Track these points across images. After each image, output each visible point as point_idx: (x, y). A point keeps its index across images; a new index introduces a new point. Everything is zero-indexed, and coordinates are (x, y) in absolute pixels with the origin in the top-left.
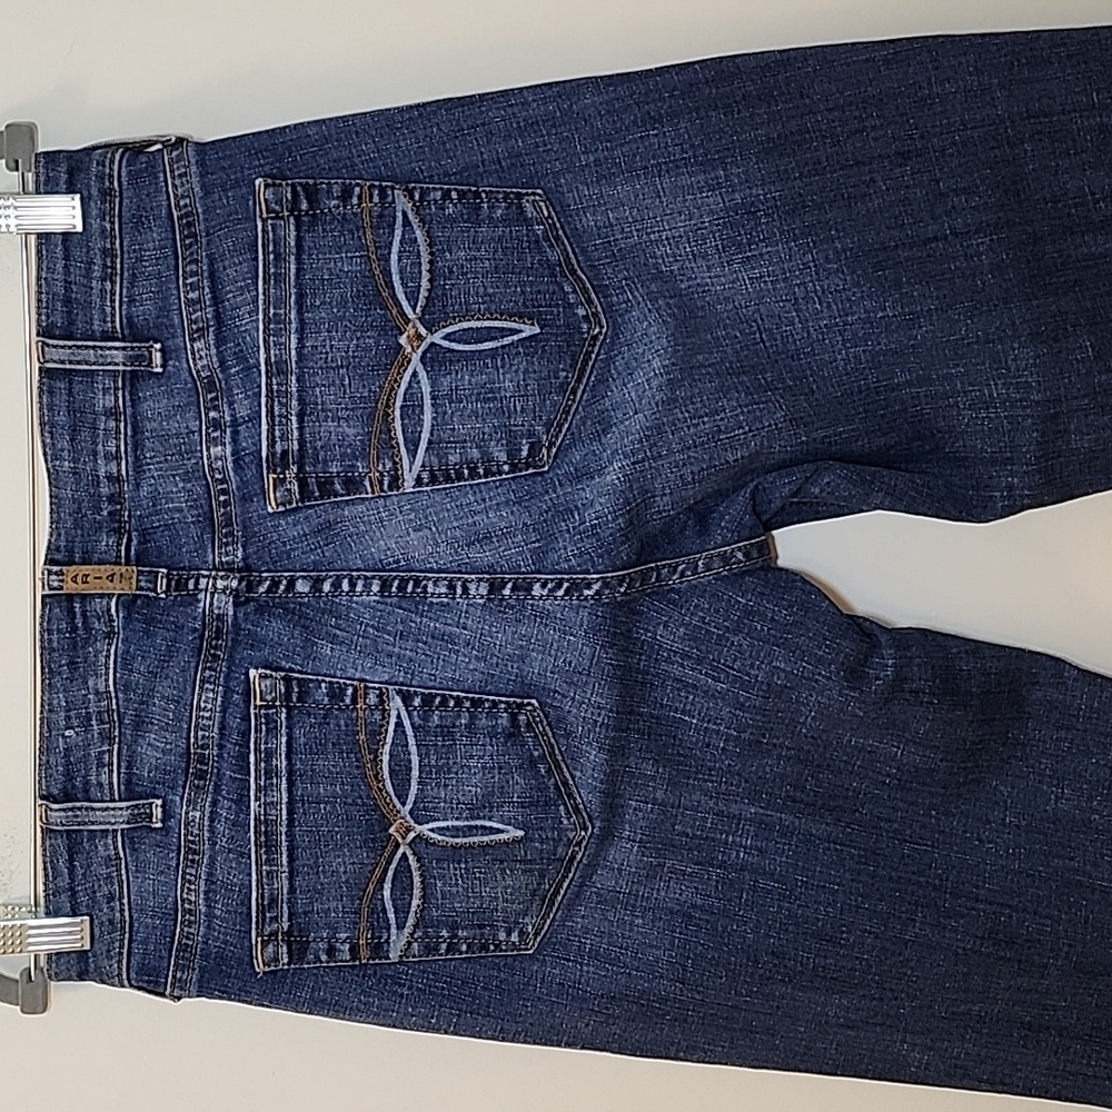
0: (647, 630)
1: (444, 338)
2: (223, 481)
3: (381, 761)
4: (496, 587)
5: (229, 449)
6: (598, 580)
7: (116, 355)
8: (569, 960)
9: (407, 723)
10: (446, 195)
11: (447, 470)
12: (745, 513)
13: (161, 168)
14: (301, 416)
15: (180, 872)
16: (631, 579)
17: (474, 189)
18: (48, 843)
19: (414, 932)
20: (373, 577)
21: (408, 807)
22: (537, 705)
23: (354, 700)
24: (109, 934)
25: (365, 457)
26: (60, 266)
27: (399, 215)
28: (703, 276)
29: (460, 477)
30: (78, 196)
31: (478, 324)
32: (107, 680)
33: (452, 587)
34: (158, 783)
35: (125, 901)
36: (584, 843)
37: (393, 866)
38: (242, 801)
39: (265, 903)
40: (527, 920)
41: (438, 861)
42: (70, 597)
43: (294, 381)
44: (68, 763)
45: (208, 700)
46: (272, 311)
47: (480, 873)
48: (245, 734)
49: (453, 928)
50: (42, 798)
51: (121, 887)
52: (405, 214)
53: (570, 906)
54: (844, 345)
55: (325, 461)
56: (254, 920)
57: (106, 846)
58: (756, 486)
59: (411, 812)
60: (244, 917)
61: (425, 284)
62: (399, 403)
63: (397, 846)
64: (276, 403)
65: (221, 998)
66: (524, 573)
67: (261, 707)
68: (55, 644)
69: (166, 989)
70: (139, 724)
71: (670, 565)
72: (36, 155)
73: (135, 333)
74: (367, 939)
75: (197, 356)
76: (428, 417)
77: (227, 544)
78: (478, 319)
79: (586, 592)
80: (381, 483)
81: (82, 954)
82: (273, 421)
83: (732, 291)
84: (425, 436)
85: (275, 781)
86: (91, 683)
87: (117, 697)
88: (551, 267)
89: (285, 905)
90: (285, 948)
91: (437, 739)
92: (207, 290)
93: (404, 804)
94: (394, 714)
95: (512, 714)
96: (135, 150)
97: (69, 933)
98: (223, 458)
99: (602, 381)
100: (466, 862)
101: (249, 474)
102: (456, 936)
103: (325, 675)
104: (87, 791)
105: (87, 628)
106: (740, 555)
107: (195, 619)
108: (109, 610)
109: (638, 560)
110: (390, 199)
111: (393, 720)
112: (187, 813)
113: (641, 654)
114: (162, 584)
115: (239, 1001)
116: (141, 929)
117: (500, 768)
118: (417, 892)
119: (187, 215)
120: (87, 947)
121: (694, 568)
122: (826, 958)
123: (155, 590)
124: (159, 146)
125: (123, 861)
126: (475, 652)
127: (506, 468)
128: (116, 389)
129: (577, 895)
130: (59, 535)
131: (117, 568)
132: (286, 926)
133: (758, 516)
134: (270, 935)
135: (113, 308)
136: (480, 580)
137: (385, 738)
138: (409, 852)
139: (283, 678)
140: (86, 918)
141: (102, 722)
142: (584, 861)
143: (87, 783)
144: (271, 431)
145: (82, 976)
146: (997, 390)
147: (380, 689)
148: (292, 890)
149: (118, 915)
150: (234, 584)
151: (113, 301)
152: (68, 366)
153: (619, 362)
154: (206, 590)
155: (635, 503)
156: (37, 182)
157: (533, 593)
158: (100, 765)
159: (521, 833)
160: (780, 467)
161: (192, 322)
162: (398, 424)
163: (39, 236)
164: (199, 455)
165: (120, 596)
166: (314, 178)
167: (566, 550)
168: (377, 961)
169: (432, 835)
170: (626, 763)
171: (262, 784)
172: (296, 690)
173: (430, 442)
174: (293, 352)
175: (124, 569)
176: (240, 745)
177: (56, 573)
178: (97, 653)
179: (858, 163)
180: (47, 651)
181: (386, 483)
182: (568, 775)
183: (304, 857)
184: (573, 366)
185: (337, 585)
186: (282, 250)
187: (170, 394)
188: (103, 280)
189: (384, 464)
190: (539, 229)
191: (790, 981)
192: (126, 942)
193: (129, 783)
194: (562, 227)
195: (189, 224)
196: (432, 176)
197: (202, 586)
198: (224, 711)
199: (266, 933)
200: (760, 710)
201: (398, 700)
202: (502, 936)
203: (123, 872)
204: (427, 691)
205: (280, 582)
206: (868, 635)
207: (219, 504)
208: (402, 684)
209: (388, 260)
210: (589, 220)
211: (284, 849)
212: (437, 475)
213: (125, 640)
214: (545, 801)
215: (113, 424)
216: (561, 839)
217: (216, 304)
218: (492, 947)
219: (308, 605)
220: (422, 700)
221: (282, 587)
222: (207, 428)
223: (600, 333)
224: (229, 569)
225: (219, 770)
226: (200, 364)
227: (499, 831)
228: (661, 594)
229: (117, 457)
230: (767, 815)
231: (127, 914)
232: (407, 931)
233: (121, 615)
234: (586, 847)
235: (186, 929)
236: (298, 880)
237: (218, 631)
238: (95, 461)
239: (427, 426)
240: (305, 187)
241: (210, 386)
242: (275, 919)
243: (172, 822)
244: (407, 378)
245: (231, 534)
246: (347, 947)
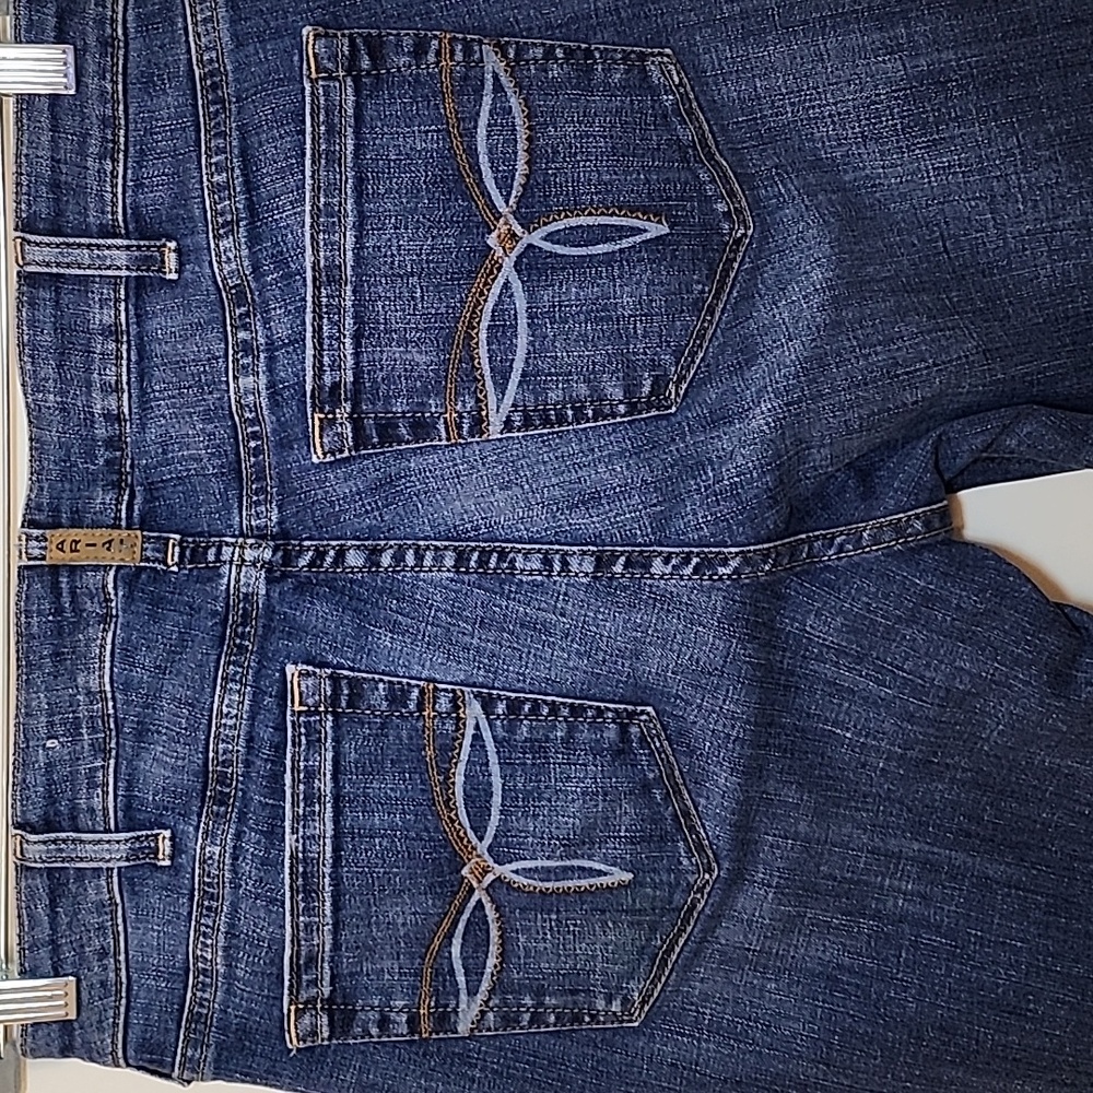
0: (793, 619)
1: (545, 239)
2: (253, 422)
3: (453, 783)
4: (603, 562)
5: (263, 380)
6: (737, 554)
7: (118, 257)
8: (683, 1035)
9: (487, 735)
10: (549, 53)
11: (545, 410)
12: (926, 470)
13: (180, 10)
14: (357, 338)
15: (193, 923)
16: (778, 555)
17: (584, 46)
18: (23, 884)
19: (490, 999)
20: (446, 548)
21: (488, 840)
22: (653, 713)
23: (420, 706)
24: (101, 999)
25: (440, 392)
26: (45, 138)
27: (489, 76)
28: (874, 166)
29: (562, 419)
30: (69, 48)
31: (590, 221)
32: (101, 677)
33: (547, 562)
34: (166, 809)
35: (122, 958)
36: (708, 889)
37: (465, 916)
38: (274, 834)
39: (301, 962)
40: (631, 985)
41: (524, 909)
42: (55, 570)
43: (349, 293)
44: (50, 783)
45: (231, 704)
46: (322, 200)
47: (575, 925)
48: (280, 748)
49: (539, 993)
50: (18, 826)
51: (116, 941)
52: (496, 77)
53: (687, 966)
54: (1049, 257)
55: (387, 398)
56: (287, 983)
57: (98, 888)
58: (940, 436)
59: (490, 850)
60: (273, 978)
61: (521, 167)
62: (485, 324)
63: (471, 890)
64: (325, 321)
65: (243, 1081)
66: (640, 545)
67: (300, 713)
68: (35, 630)
69: (173, 1070)
70: (141, 733)
71: (824, 536)
73: (143, 227)
74: (429, 1008)
75: (224, 258)
76: (522, 341)
77: (258, 503)
78: (590, 214)
79: (721, 570)
80: (460, 427)
81: (65, 1025)
82: (321, 344)
83: (912, 185)
84: (518, 366)
85: (317, 808)
86: (80, 680)
87: (114, 699)
88: (682, 148)
89: (326, 965)
90: (325, 1020)
92: (237, 172)
93: (481, 839)
94: (471, 723)
95: (621, 724)
97: (53, 998)
98: (256, 392)
99: (747, 297)
100: (558, 912)
101: (288, 412)
102: (541, 1004)
103: (383, 673)
104: (74, 818)
105: (77, 609)
106: (918, 525)
107: (216, 599)
108: (104, 586)
109: (786, 529)
110: (477, 56)
111: (470, 731)
112: (202, 849)
113: (784, 650)
114: (173, 555)
115: (266, 1085)
116: (142, 994)
117: (606, 794)
118: (494, 949)
119: (212, 74)
120: (73, 1016)
121: (857, 541)
122: (1007, 1034)
123: (164, 562)
125: (120, 908)
126: (576, 646)
127: (622, 408)
128: (117, 300)
129: (696, 954)
130: (42, 489)
131: (115, 533)
132: (327, 991)
133: (940, 473)
134: (306, 1003)
135: (115, 195)
136: (584, 553)
137: (459, 754)
138: (485, 900)
139: (330, 677)
140: (71, 978)
141: (93, 730)
142: (707, 911)
143: (74, 808)
144: (318, 357)
145: (66, 1051)
147: (453, 691)
148: (336, 946)
149: (112, 975)
150: (268, 555)
151: (114, 186)
152: (55, 270)
153: (769, 273)
154: (231, 562)
155: (785, 456)
156: (17, 27)
157: (653, 570)
158: (92, 785)
159: (628, 876)
160: (965, 412)
161: (216, 213)
162: (483, 352)
163: (19, 98)
164: (224, 387)
165: (119, 568)
166: (378, 28)
167: (695, 516)
168: (441, 1035)
169: (515, 877)
170: (762, 789)
171: (301, 812)
172: (346, 692)
173: (525, 374)
174: (349, 254)
175: (125, 533)
176: (273, 762)
177: (37, 539)
178: (89, 641)
179: (1077, 21)
181: (466, 427)
182: (689, 803)
183: (353, 906)
184: (710, 277)
185: (399, 557)
186: (336, 120)
187: (187, 308)
188: (101, 157)
189: (463, 401)
190: (668, 99)
191: (961, 1064)
192: (122, 1009)
193: (128, 808)
194: (696, 98)
195: (215, 87)
196: (530, 29)
197: (226, 557)
198: (252, 718)
199: (301, 1000)
200: (932, 722)
201: (477, 706)
202: (600, 1004)
203: (120, 921)
204: (513, 695)
205: (326, 553)
206: (1077, 629)
207: (249, 451)
208: (482, 686)
209: (473, 136)
210: (730, 91)
211: (327, 896)
212: (528, 415)
213: (126, 626)
214: (660, 835)
215: (112, 346)
216: (678, 884)
217: (248, 191)
218: (587, 1019)
219: (361, 583)
220: (508, 706)
221: (329, 560)
222: (236, 353)
223: (745, 235)
224: (261, 535)
225: (244, 793)
226: (227, 268)
227: (601, 873)
228: (812, 572)
229: (117, 389)
230: (933, 853)
231: (123, 973)
232: (480, 997)
233: (120, 594)
234: (709, 894)
235: (199, 994)
236: (345, 934)
237: (246, 615)
238: (89, 393)
239: (521, 354)
240: (367, 39)
241: (240, 298)
242: (314, 983)
243: (183, 859)
244: (496, 289)
245: (262, 490)
246: (404, 1018)
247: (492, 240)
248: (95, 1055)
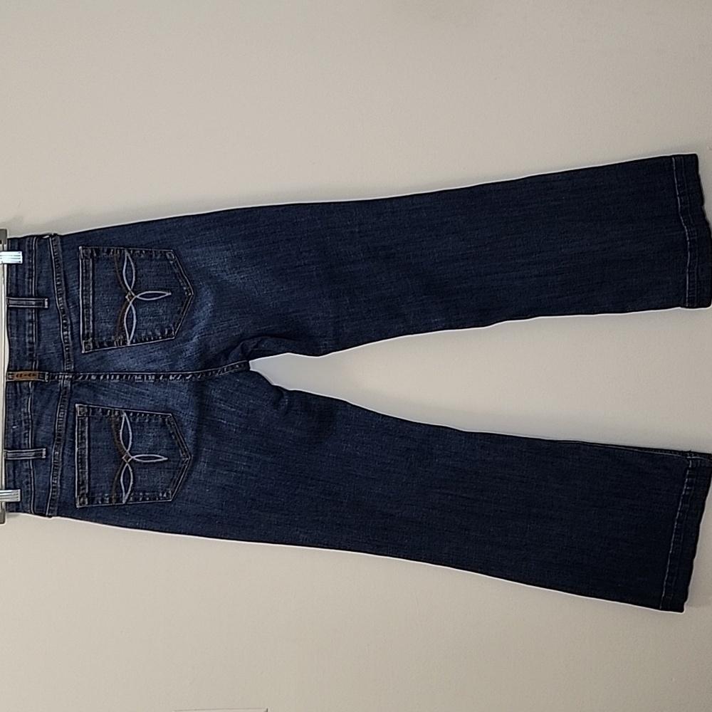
0: (208, 391)
1: (140, 297)
2: (68, 343)
3: (119, 434)
4: (157, 377)
5: (69, 333)
6: (191, 374)
7: (33, 303)
9: (128, 421)
10: (141, 252)
11: (141, 338)
12: (239, 352)
13: (49, 243)
14: (93, 322)
15: (52, 473)
16: (202, 374)
17: (150, 250)
18: (6, 465)
19: (131, 494)
20: (117, 374)
21: (129, 449)
22: (171, 415)
23: (111, 414)
24: (27, 495)
25: (114, 334)
26: (14, 274)
28: (226, 278)
29: (145, 341)
30: (21, 253)
31: (151, 292)
32: (28, 409)
33: (143, 377)
34: (44, 443)
35: (33, 484)
36: (188, 462)
37: (124, 470)
38: (73, 448)
39: (80, 483)
40: (169, 489)
41: (139, 468)
42: (15, 382)
43: (91, 310)
44: (13, 438)
45: (61, 415)
46: (84, 288)
47: (153, 473)
48: (74, 426)
49: (144, 492)
50: (5, 449)
51: (31, 479)
52: (127, 257)
53: (184, 485)
55: (101, 336)
56: (76, 489)
57: (26, 465)
59: (130, 452)
60: (73, 488)
61: (134, 279)
62: (125, 317)
63: (125, 463)
64: (85, 318)
65: (65, 517)
66: (166, 372)
67: (79, 417)
68: (10, 398)
69: (46, 514)
70: (38, 423)
71: (215, 370)
72: (8, 239)
73: (38, 295)
74: (115, 496)
76: (135, 321)
77: (68, 364)
78: (151, 290)
79: (187, 378)
81: (17, 503)
82: (84, 323)
84: (134, 327)
85: (84, 441)
86: (22, 410)
87: (31, 415)
88: (175, 274)
89: (87, 484)
90: (87, 500)
91: (138, 426)
92: (63, 281)
93: (127, 449)
94: (124, 418)
95: (163, 418)
96: (40, 237)
97: (14, 496)
98: (67, 335)
99: (193, 310)
100: (148, 469)
101: (76, 341)
102: (145, 495)
103: (101, 406)
104: (20, 446)
105: (21, 392)
106: (237, 366)
107: (57, 388)
108: (29, 386)
109: (204, 368)
110: (123, 253)
111: (123, 420)
112: (54, 453)
113: (206, 399)
114: (46, 377)
115: (71, 518)
116: (38, 494)
117: (159, 436)
118: (132, 480)
119: (57, 258)
120: (19, 500)
121: (224, 371)
123: (44, 379)
124: (48, 236)
125: (32, 471)
126: (151, 398)
127: (160, 338)
128: (32, 313)
129: (186, 481)
130: (12, 362)
131: (32, 372)
132: (87, 491)
134: (82, 495)
135: (32, 287)
136: (152, 374)
137: (121, 426)
138: (129, 466)
139: (87, 407)
140: (19, 490)
141: (25, 423)
142: (188, 469)
143: (20, 444)
144: (83, 326)
145: (18, 511)
146: (320, 314)
147: (119, 410)
148: (89, 479)
149: (30, 489)
150: (71, 377)
151: (32, 285)
152: (17, 306)
153: (198, 304)
154: (61, 379)
155: (203, 348)
156: (8, 247)
157: (170, 378)
158: (25, 437)
159: (166, 459)
161: (58, 291)
162: (125, 324)
163: (8, 265)
164: (60, 334)
165: (32, 381)
166: (98, 246)
167: (181, 365)
168: (118, 504)
169: (137, 460)
170: (201, 436)
171: (80, 442)
172: (91, 411)
173: (136, 330)
174: (91, 301)
175: (34, 372)
176: (72, 430)
177: (11, 374)
178: (25, 400)
179: (274, 242)
180: (7, 400)
181: (121, 343)
182: (182, 439)
183: (94, 467)
184: (182, 305)
185: (105, 377)
186: (88, 269)
187: (51, 315)
188: (29, 278)
189: (120, 337)
190: (171, 262)
192: (33, 498)
193: (35, 444)
194: (179, 262)
195: (58, 261)
196: (136, 246)
197: (60, 377)
198: (67, 417)
199: (80, 494)
200: (246, 418)
201: (125, 414)
202: (161, 495)
203: (32, 474)
204: (135, 411)
205: (86, 376)
207: (66, 351)
208: (127, 409)
209: (122, 271)
210: (188, 260)
211: (87, 464)
212: (137, 340)
213: (34, 396)
214: (174, 448)
215: (31, 325)
216: (180, 461)
217: (66, 286)
218: (157, 499)
219: (95, 384)
220: (133, 414)
221: (87, 378)
222: (63, 326)
223: (191, 295)
224: (69, 372)
225: (65, 438)
226: (60, 305)
227: (159, 458)
228: (212, 379)
229: (32, 335)
230: (251, 455)
231: (33, 489)
232: (129, 493)
233: (33, 387)
234: (188, 464)
235: (53, 494)
236: (91, 476)
237: (65, 392)
238: (25, 337)
239: (134, 324)
240: (96, 249)
241: (64, 313)
242: (84, 489)
243: (49, 457)
244: (128, 309)
245: (69, 361)
246: (108, 499)
247: (127, 297)
248: (26, 510)
